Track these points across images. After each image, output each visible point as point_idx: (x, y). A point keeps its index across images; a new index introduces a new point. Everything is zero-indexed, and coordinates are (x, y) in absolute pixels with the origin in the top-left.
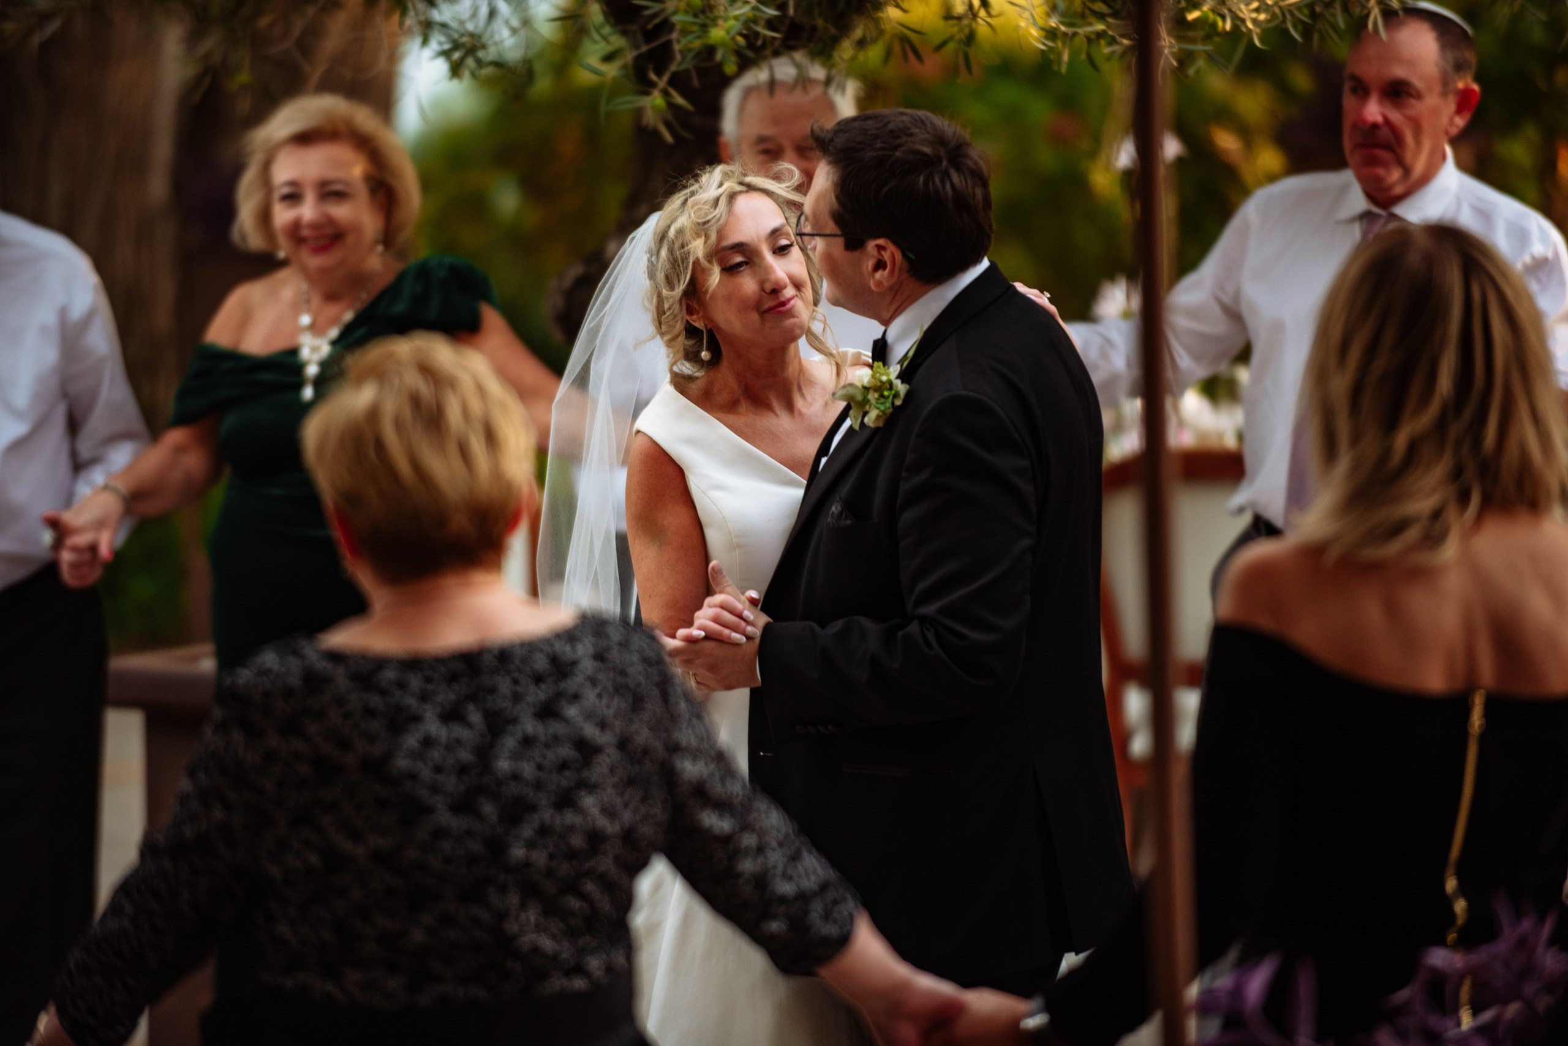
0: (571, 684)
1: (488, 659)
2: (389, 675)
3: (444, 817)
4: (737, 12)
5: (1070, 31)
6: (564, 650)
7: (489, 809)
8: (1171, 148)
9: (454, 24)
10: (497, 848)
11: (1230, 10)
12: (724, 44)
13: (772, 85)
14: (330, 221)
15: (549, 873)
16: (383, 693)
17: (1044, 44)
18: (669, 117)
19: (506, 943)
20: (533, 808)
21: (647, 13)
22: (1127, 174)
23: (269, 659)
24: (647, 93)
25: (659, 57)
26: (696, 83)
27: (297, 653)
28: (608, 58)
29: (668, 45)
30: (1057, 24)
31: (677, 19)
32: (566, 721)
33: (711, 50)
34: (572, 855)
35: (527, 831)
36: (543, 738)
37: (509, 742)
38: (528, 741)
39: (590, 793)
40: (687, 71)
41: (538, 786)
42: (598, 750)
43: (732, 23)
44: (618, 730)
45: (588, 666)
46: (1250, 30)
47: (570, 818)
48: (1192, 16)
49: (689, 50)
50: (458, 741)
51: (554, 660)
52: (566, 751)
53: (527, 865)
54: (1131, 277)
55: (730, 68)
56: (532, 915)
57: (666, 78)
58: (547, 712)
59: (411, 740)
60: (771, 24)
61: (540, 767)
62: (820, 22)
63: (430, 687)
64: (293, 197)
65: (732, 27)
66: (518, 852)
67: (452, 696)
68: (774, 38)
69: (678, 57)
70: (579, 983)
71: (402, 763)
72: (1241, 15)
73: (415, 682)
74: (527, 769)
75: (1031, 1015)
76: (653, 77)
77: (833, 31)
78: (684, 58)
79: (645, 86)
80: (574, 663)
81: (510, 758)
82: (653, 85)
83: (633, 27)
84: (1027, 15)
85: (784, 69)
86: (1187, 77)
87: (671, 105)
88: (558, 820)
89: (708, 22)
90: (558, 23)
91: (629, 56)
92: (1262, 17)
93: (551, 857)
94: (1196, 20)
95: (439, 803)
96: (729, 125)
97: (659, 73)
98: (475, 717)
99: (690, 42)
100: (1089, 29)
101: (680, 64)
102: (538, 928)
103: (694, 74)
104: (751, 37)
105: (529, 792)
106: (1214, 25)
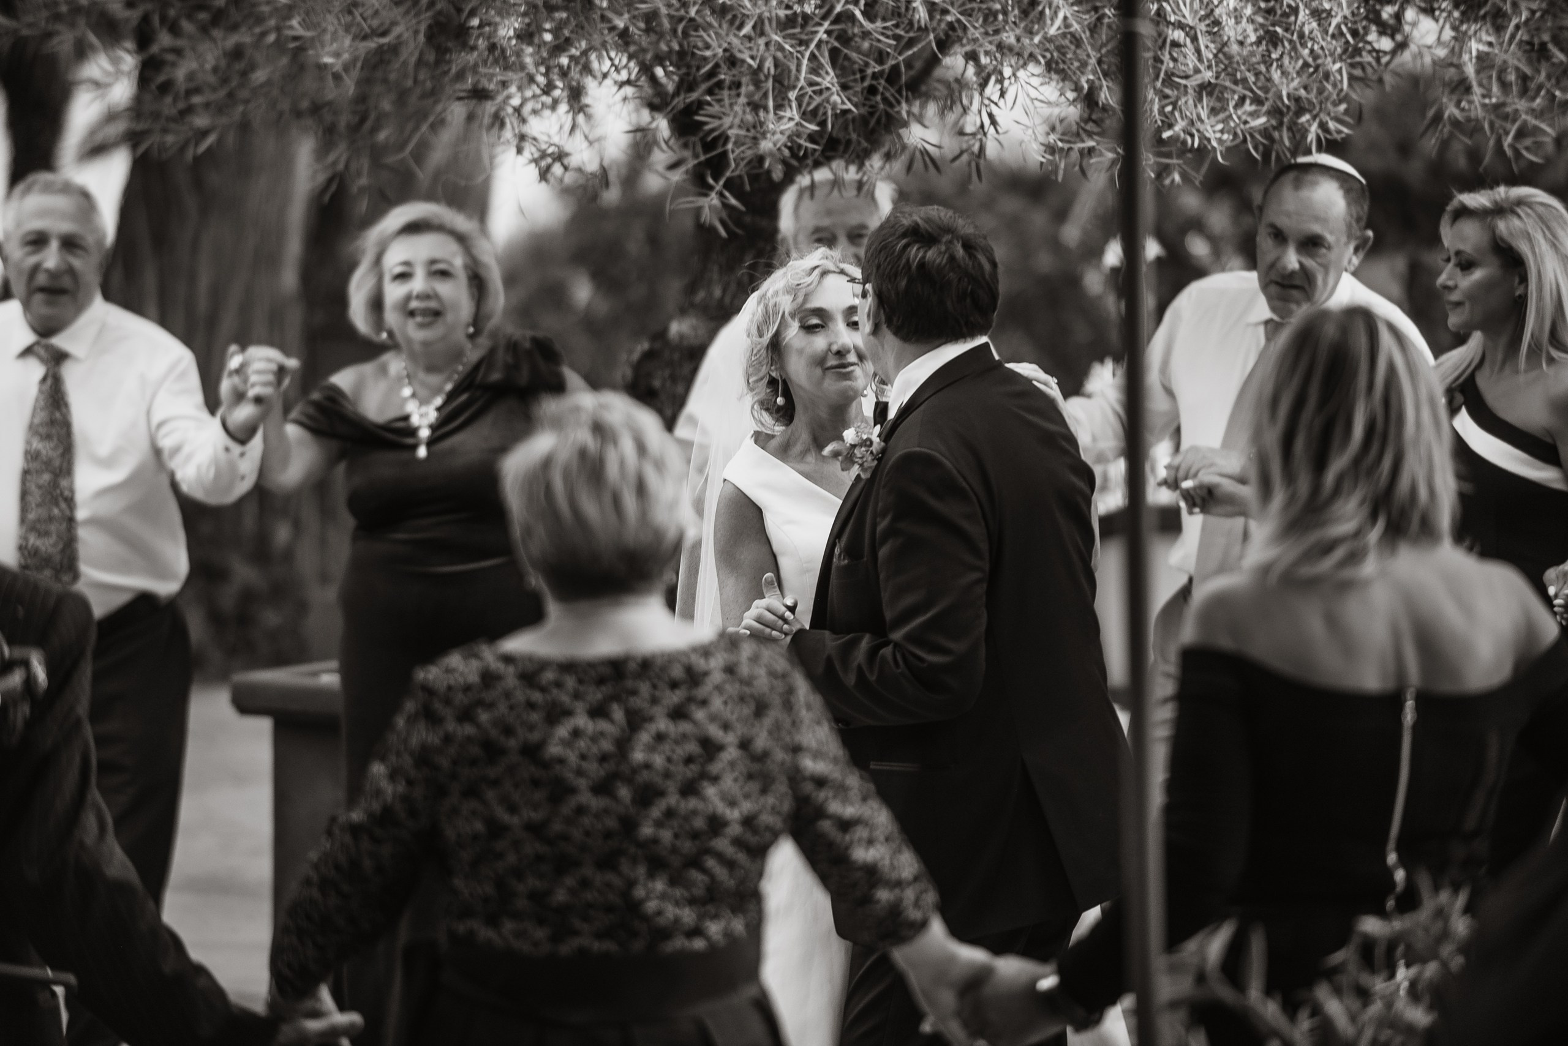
0: (702, 692)
1: (632, 666)
2: (549, 676)
3: (585, 797)
4: (783, 127)
5: (1066, 146)
6: (700, 663)
7: (624, 793)
8: (1152, 249)
9: (543, 138)
10: (629, 825)
11: (1198, 131)
12: (771, 154)
13: (813, 186)
14: (435, 296)
15: (674, 850)
16: (543, 690)
17: (1043, 157)
18: (724, 215)
19: (634, 907)
20: (661, 794)
21: (707, 128)
22: (1115, 271)
23: (455, 660)
24: (706, 195)
25: (717, 165)
26: (748, 188)
27: (477, 656)
28: (673, 166)
29: (725, 154)
30: (1055, 141)
31: (731, 132)
32: (695, 723)
33: (761, 159)
34: (695, 835)
35: (656, 812)
36: (673, 735)
37: (645, 737)
38: (660, 737)
39: (713, 784)
40: (740, 177)
41: (667, 775)
42: (720, 748)
43: (778, 136)
44: (739, 733)
45: (717, 677)
46: (1214, 149)
47: (693, 803)
48: (1166, 135)
49: (743, 159)
50: (602, 734)
51: (689, 670)
52: (692, 747)
53: (655, 841)
54: (1117, 360)
55: (778, 174)
56: (659, 885)
57: (721, 183)
58: (678, 714)
59: (563, 731)
60: (812, 138)
61: (669, 760)
62: (854, 136)
63: (582, 688)
64: (403, 276)
65: (778, 140)
66: (647, 830)
67: (599, 696)
68: (815, 150)
69: (733, 165)
70: (699, 944)
71: (554, 749)
72: (1207, 135)
73: (570, 682)
74: (658, 761)
75: (1045, 976)
76: (711, 181)
77: (865, 144)
78: (737, 165)
79: (704, 188)
80: (706, 674)
81: (643, 751)
82: (711, 188)
83: (692, 139)
84: (1030, 132)
85: (822, 175)
86: (1163, 186)
87: (726, 205)
88: (683, 805)
89: (758, 135)
90: (631, 135)
91: (691, 163)
92: (1225, 137)
93: (676, 836)
94: (1170, 138)
95: (582, 783)
96: (786, 222)
97: (716, 179)
98: (618, 713)
99: (743, 152)
100: (1081, 145)
101: (733, 171)
102: (663, 897)
103: (746, 179)
104: (794, 149)
105: (658, 780)
106: (1184, 142)
